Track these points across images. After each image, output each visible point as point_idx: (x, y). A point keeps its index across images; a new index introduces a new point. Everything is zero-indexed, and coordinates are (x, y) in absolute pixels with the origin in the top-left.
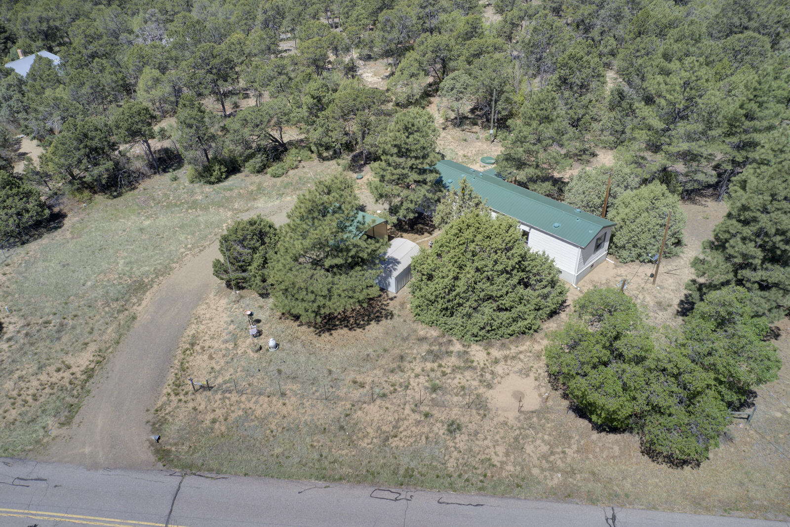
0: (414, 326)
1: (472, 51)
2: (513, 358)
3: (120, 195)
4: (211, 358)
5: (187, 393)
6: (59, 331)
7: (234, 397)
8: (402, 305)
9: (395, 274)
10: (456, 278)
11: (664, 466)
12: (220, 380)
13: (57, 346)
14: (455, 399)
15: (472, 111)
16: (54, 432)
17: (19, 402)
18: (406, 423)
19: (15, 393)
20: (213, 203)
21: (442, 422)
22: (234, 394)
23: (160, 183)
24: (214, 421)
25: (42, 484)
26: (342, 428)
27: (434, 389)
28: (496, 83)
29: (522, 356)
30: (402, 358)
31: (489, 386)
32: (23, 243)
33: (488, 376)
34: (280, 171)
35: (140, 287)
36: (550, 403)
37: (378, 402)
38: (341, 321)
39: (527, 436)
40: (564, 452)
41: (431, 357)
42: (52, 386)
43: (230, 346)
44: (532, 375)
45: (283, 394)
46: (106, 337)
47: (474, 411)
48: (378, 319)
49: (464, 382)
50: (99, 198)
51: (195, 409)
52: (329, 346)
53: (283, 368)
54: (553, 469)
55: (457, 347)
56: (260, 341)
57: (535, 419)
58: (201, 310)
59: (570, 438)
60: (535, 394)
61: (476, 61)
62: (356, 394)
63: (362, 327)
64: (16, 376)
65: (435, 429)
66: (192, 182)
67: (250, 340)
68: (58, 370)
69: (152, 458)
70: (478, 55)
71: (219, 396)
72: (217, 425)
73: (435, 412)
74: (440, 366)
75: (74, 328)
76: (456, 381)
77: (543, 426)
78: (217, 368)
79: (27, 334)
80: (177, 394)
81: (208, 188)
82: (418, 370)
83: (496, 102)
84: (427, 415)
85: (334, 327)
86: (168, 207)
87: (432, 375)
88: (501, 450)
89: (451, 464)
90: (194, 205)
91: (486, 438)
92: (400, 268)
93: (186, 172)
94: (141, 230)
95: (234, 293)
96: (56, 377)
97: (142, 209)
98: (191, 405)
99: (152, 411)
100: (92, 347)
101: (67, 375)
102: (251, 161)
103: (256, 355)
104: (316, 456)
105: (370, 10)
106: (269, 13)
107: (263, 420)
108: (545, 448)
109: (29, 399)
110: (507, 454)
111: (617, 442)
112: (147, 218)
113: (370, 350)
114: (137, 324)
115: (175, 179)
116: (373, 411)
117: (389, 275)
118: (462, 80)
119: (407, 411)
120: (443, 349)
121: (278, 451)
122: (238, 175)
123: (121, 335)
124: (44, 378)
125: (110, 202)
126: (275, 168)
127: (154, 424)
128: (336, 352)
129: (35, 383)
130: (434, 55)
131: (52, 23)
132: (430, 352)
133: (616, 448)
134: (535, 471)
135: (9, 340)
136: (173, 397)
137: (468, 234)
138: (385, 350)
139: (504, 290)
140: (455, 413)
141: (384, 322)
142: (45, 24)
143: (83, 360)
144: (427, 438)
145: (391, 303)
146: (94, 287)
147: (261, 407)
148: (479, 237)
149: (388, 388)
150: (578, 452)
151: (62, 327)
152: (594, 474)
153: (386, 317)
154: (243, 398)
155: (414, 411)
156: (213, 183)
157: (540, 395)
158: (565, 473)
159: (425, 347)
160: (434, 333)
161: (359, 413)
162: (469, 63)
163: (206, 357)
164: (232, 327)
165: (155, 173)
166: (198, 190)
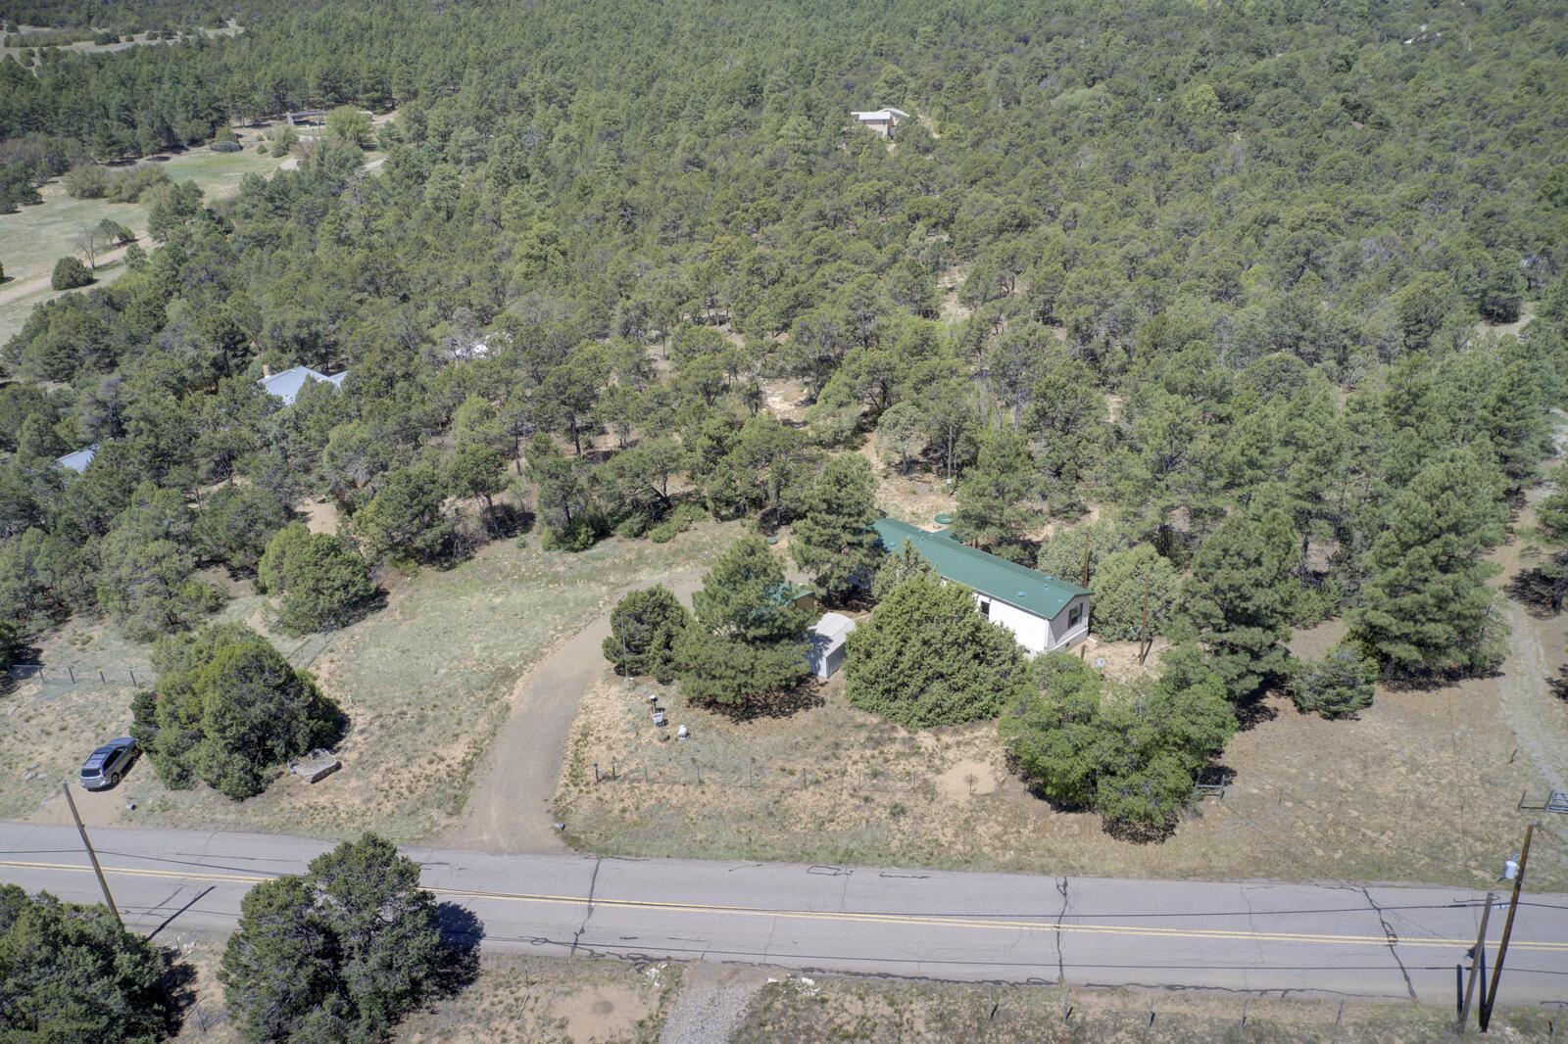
0: (851, 713)
1: (920, 375)
2: (967, 744)
3: (452, 566)
4: (610, 748)
5: (587, 784)
6: (419, 723)
7: (644, 786)
8: (836, 691)
9: (827, 653)
10: (900, 653)
11: (1126, 843)
12: (625, 770)
13: (422, 738)
14: (899, 784)
15: (925, 452)
16: (444, 822)
17: (393, 793)
18: (844, 808)
19: (386, 786)
20: (581, 576)
21: (885, 807)
22: (644, 783)
23: (503, 551)
24: (624, 810)
25: (446, 868)
26: (771, 814)
27: (875, 775)
28: (953, 417)
29: (977, 742)
30: (837, 745)
31: (939, 771)
32: (344, 626)
33: (937, 762)
34: (666, 534)
35: (507, 676)
36: (1006, 786)
37: (811, 788)
38: (761, 708)
39: (979, 818)
40: (1019, 832)
41: (872, 744)
42: (427, 779)
43: (632, 736)
44: (988, 760)
45: (701, 782)
46: (478, 728)
47: (921, 796)
48: (807, 707)
49: (909, 768)
50: (427, 571)
51: (600, 799)
52: (750, 734)
53: (698, 757)
54: (1006, 847)
55: (902, 733)
56: (668, 730)
57: (988, 802)
58: (588, 699)
59: (1027, 818)
60: (990, 779)
61: (925, 388)
62: (786, 781)
63: (789, 715)
64: (383, 767)
65: (877, 813)
66: (548, 549)
67: (655, 729)
68: (431, 762)
69: (562, 844)
70: (930, 380)
71: (626, 785)
72: (628, 815)
73: (877, 796)
74: (882, 752)
75: (436, 719)
76: (900, 767)
77: (997, 809)
78: (620, 758)
79: (382, 726)
80: (576, 785)
81: (571, 557)
82: (856, 757)
83: (954, 441)
84: (866, 799)
85: (755, 715)
86: (520, 581)
87: (873, 761)
88: (950, 831)
89: (894, 845)
90: (556, 578)
91: (933, 821)
92: (832, 647)
93: (537, 538)
94: (493, 609)
95: (628, 680)
96: (430, 770)
97: (487, 583)
98: (594, 795)
99: (552, 800)
100: (464, 740)
101: (443, 766)
102: (628, 522)
103: (664, 745)
104: (744, 840)
105: (778, 310)
106: (632, 313)
107: (681, 809)
108: (998, 829)
109: (406, 793)
110: (956, 835)
111: (1077, 821)
112: (497, 594)
113: (799, 738)
114: (512, 714)
115: (524, 546)
116: (807, 797)
117: (821, 656)
118: (908, 414)
119: (845, 796)
120: (885, 735)
121: (700, 837)
122: (610, 540)
123: (496, 727)
124: (416, 770)
125: (442, 575)
126: (658, 530)
127: (556, 813)
128: (758, 740)
129: (406, 775)
130: (870, 378)
131: (313, 328)
132: (870, 739)
133: (1076, 827)
134: (986, 849)
135: (362, 732)
136: (572, 788)
137: (912, 601)
138: (817, 738)
139: (956, 666)
140: (899, 797)
141: (814, 709)
142: (305, 330)
143: (458, 752)
144: (868, 822)
145: (822, 689)
146: (450, 675)
147: (676, 796)
148: (925, 604)
149: (821, 775)
150: (1034, 831)
151: (422, 719)
152: (1049, 850)
153: (817, 704)
154: (655, 787)
155: (852, 796)
156: (577, 551)
157: (996, 779)
158: (1018, 850)
159: (863, 735)
160: (874, 719)
161: (790, 799)
162: (918, 390)
163: (604, 748)
164: (630, 716)
165: (494, 538)
166: (557, 560)
